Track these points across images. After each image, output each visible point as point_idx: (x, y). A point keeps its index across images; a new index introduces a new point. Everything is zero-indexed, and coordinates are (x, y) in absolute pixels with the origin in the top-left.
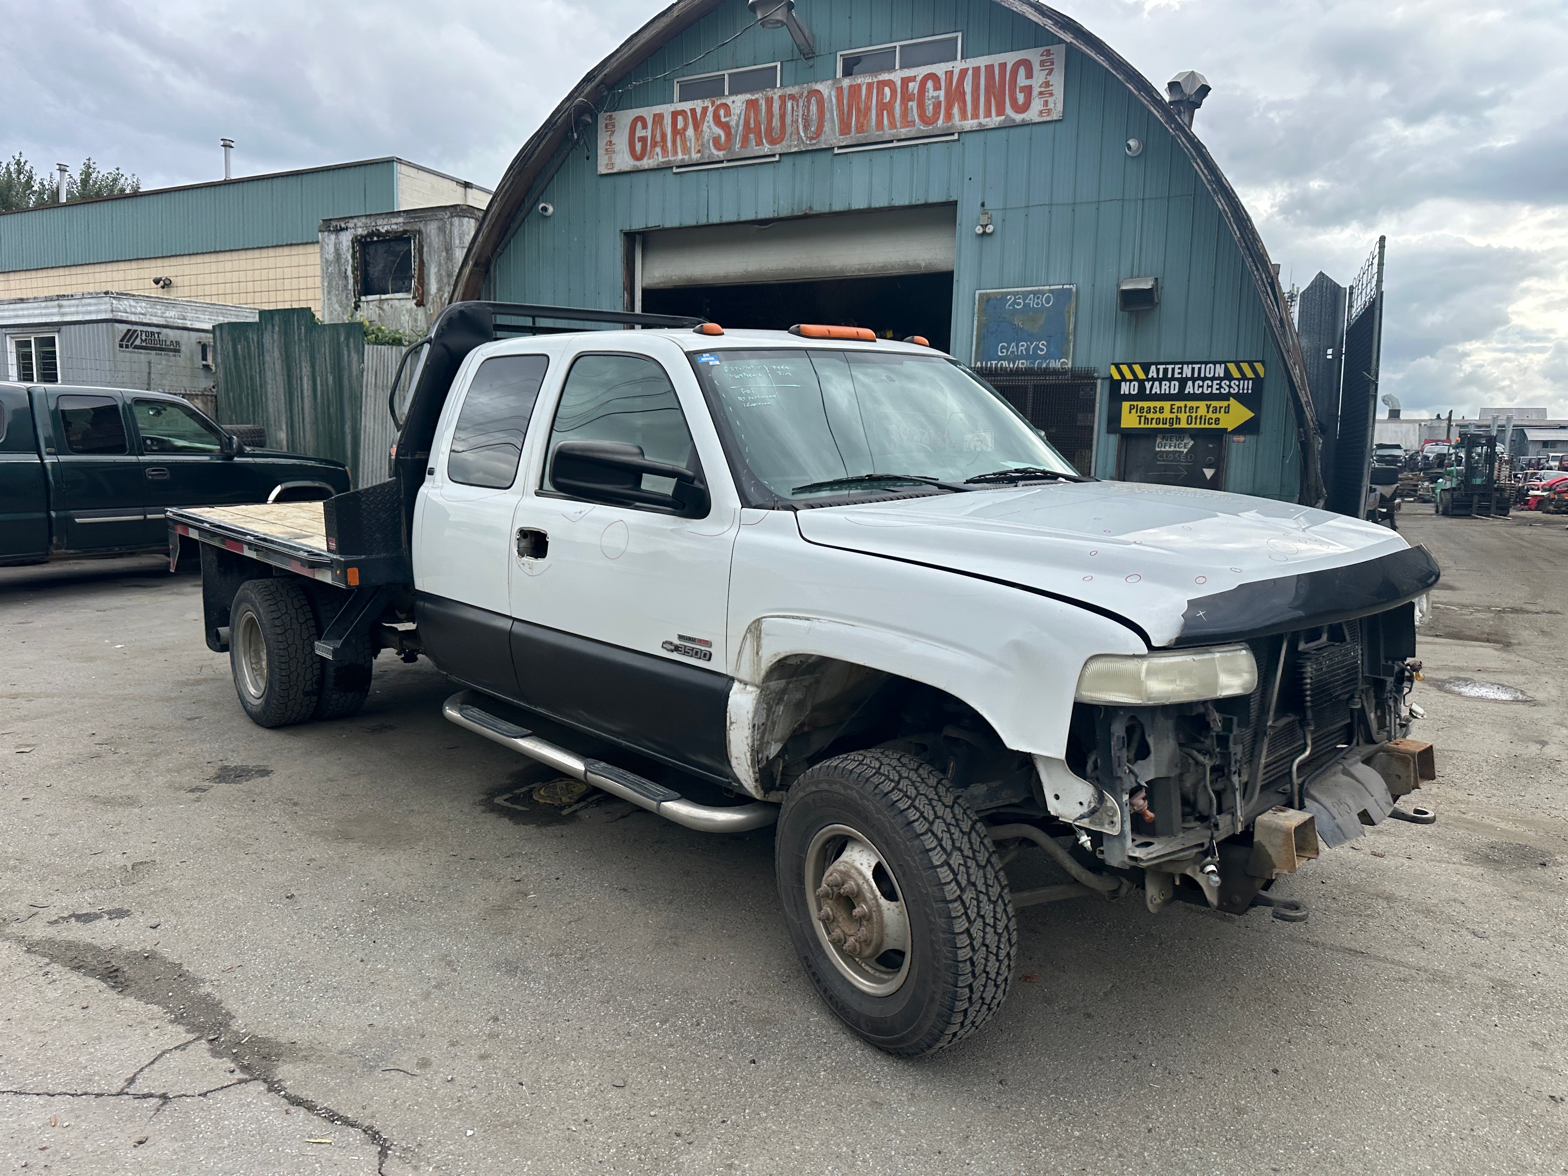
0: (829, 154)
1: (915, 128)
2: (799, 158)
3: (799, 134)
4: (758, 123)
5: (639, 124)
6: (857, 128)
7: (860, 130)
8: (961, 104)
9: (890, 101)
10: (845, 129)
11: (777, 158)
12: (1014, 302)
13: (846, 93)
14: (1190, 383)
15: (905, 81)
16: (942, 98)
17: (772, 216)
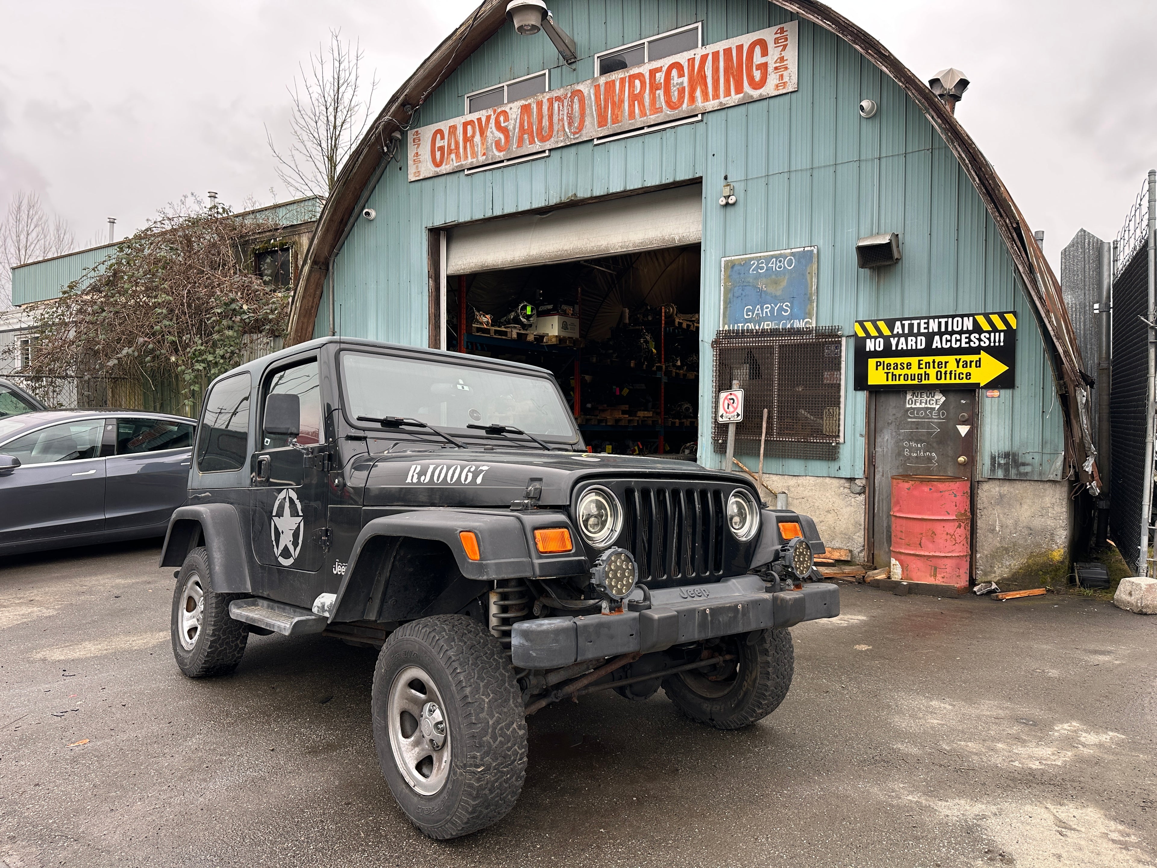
0: (590, 146)
2: (565, 151)
3: (564, 130)
4: (530, 124)
5: (439, 136)
6: (613, 120)
7: (615, 121)
8: (703, 87)
9: (640, 92)
10: (602, 122)
12: (758, 267)
13: (602, 89)
14: (937, 338)
15: (653, 73)
16: (686, 84)
17: (543, 205)
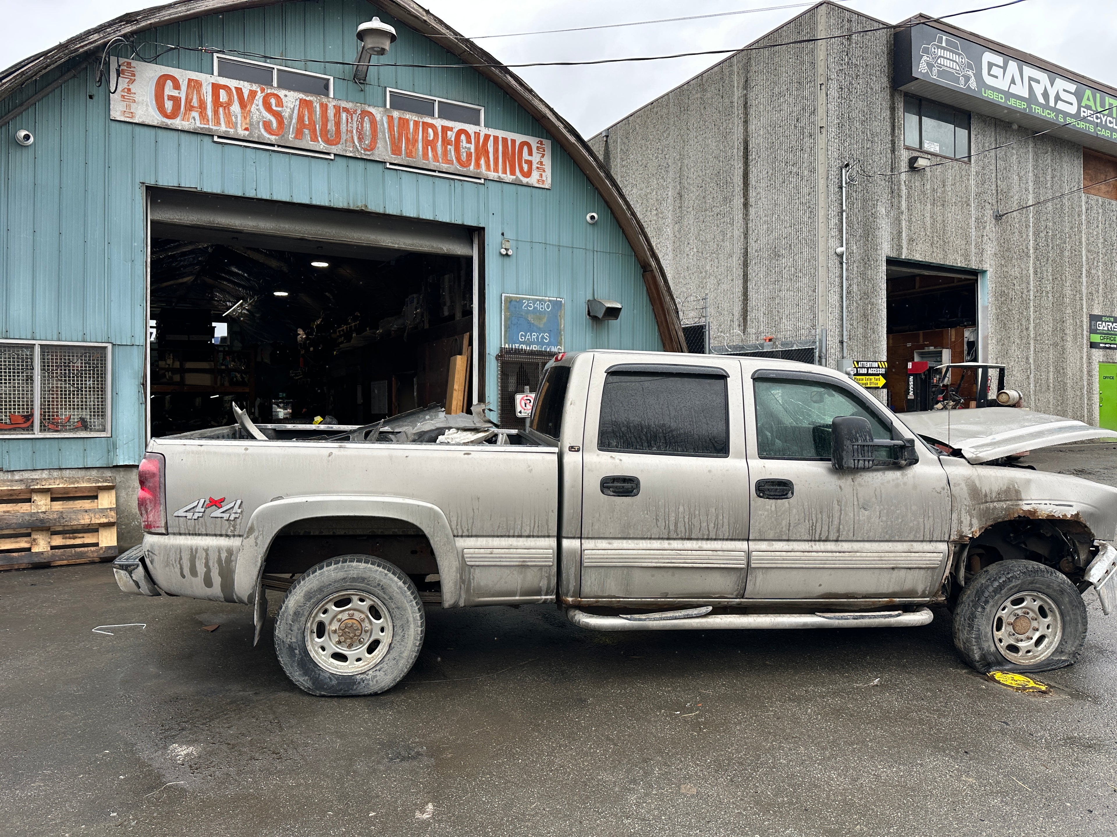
0: (380, 166)
1: (454, 166)
2: (352, 162)
3: (354, 142)
4: (313, 123)
5: (169, 83)
6: (407, 153)
7: (409, 154)
8: (486, 159)
9: (433, 140)
10: (396, 150)
11: (331, 157)
12: (528, 305)
13: (396, 122)
15: (445, 129)
16: (473, 150)
17: (327, 205)
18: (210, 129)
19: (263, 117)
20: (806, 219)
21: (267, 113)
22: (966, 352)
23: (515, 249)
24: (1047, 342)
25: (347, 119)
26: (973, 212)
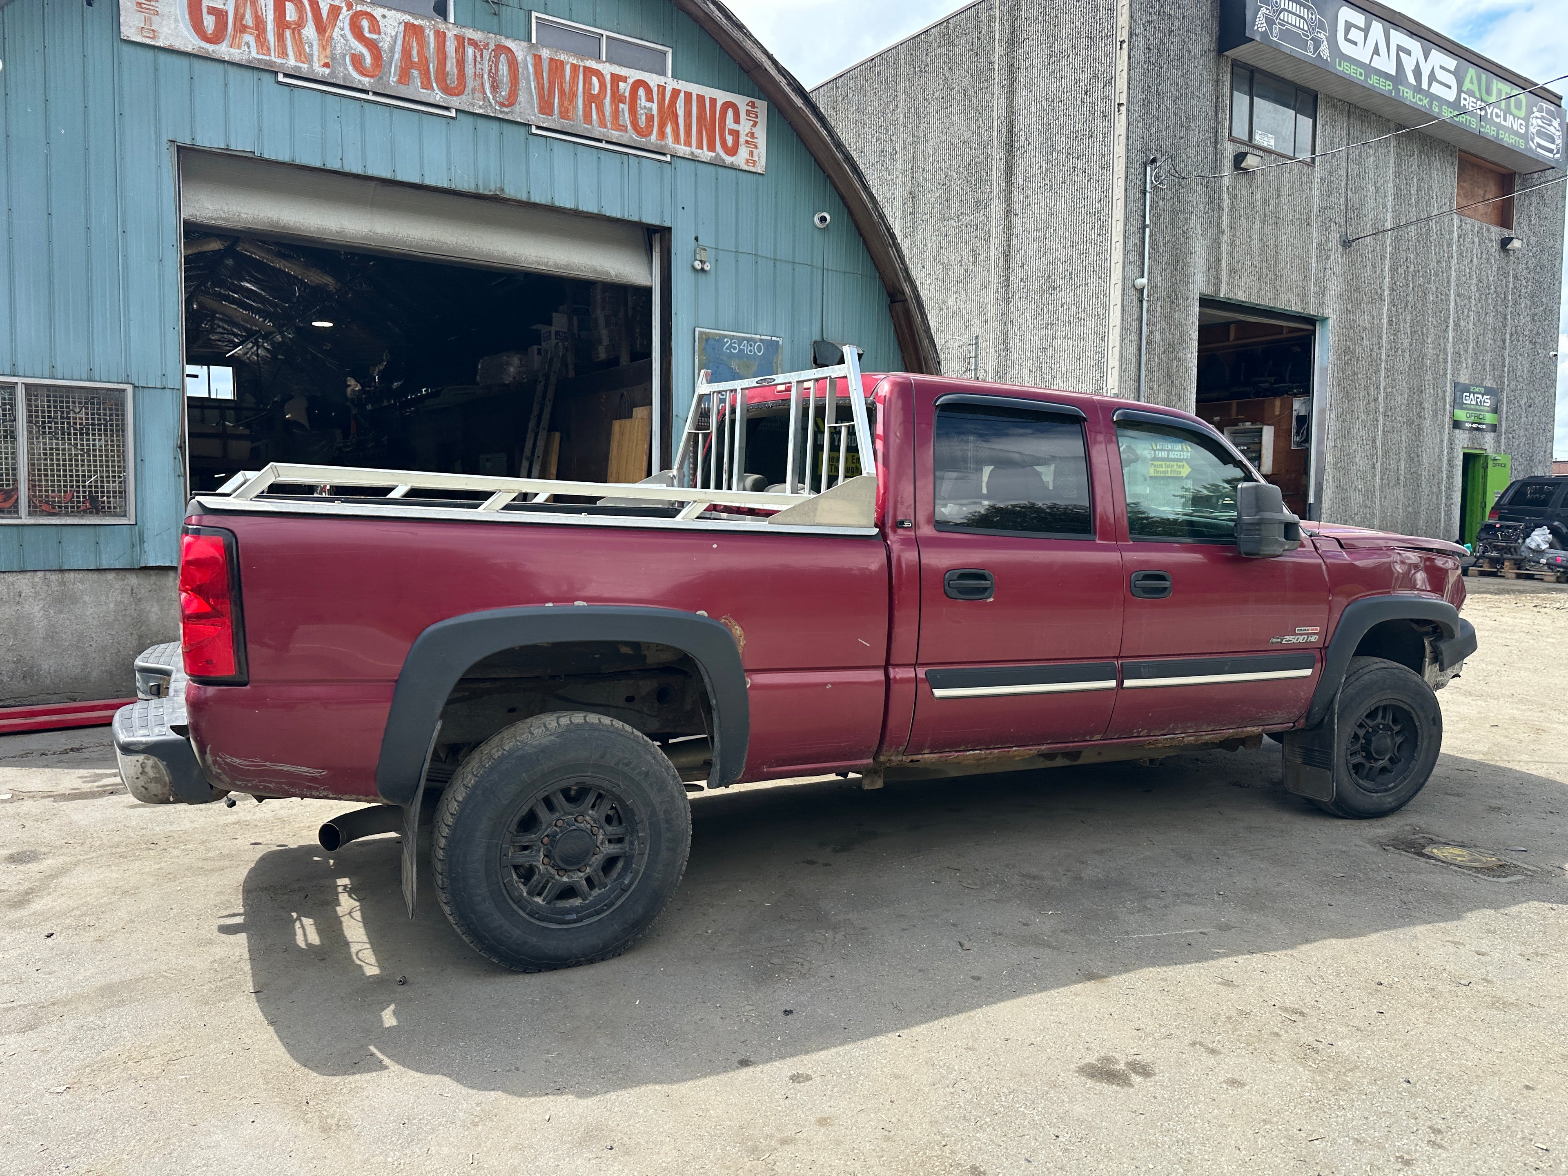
0: (523, 130)
1: (628, 135)
2: (481, 123)
3: (484, 93)
4: (424, 60)
6: (561, 112)
7: (564, 114)
8: (674, 126)
9: (598, 94)
10: (546, 108)
11: (453, 114)
12: (729, 344)
13: (545, 65)
15: (616, 79)
16: (655, 112)
17: (445, 186)
18: (271, 63)
19: (351, 48)
20: (1094, 236)
21: (356, 42)
22: (1294, 431)
23: (713, 261)
24: (1399, 419)
25: (475, 57)
26: (1315, 235)
